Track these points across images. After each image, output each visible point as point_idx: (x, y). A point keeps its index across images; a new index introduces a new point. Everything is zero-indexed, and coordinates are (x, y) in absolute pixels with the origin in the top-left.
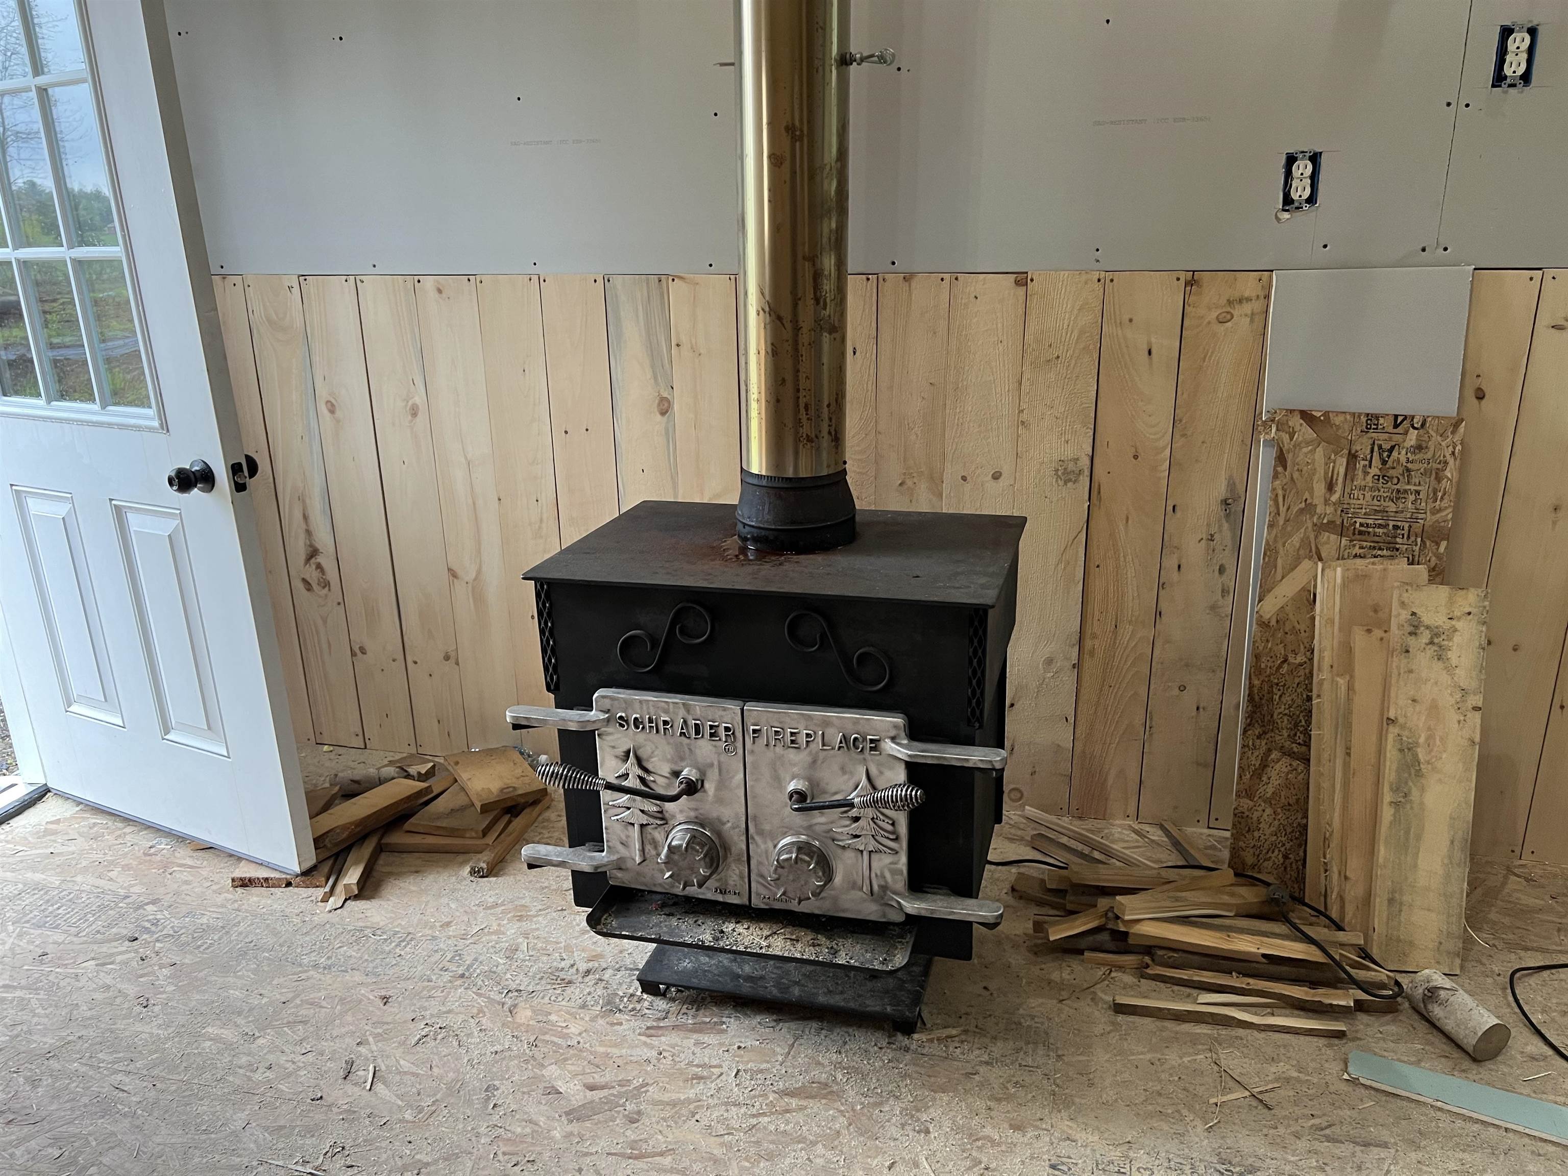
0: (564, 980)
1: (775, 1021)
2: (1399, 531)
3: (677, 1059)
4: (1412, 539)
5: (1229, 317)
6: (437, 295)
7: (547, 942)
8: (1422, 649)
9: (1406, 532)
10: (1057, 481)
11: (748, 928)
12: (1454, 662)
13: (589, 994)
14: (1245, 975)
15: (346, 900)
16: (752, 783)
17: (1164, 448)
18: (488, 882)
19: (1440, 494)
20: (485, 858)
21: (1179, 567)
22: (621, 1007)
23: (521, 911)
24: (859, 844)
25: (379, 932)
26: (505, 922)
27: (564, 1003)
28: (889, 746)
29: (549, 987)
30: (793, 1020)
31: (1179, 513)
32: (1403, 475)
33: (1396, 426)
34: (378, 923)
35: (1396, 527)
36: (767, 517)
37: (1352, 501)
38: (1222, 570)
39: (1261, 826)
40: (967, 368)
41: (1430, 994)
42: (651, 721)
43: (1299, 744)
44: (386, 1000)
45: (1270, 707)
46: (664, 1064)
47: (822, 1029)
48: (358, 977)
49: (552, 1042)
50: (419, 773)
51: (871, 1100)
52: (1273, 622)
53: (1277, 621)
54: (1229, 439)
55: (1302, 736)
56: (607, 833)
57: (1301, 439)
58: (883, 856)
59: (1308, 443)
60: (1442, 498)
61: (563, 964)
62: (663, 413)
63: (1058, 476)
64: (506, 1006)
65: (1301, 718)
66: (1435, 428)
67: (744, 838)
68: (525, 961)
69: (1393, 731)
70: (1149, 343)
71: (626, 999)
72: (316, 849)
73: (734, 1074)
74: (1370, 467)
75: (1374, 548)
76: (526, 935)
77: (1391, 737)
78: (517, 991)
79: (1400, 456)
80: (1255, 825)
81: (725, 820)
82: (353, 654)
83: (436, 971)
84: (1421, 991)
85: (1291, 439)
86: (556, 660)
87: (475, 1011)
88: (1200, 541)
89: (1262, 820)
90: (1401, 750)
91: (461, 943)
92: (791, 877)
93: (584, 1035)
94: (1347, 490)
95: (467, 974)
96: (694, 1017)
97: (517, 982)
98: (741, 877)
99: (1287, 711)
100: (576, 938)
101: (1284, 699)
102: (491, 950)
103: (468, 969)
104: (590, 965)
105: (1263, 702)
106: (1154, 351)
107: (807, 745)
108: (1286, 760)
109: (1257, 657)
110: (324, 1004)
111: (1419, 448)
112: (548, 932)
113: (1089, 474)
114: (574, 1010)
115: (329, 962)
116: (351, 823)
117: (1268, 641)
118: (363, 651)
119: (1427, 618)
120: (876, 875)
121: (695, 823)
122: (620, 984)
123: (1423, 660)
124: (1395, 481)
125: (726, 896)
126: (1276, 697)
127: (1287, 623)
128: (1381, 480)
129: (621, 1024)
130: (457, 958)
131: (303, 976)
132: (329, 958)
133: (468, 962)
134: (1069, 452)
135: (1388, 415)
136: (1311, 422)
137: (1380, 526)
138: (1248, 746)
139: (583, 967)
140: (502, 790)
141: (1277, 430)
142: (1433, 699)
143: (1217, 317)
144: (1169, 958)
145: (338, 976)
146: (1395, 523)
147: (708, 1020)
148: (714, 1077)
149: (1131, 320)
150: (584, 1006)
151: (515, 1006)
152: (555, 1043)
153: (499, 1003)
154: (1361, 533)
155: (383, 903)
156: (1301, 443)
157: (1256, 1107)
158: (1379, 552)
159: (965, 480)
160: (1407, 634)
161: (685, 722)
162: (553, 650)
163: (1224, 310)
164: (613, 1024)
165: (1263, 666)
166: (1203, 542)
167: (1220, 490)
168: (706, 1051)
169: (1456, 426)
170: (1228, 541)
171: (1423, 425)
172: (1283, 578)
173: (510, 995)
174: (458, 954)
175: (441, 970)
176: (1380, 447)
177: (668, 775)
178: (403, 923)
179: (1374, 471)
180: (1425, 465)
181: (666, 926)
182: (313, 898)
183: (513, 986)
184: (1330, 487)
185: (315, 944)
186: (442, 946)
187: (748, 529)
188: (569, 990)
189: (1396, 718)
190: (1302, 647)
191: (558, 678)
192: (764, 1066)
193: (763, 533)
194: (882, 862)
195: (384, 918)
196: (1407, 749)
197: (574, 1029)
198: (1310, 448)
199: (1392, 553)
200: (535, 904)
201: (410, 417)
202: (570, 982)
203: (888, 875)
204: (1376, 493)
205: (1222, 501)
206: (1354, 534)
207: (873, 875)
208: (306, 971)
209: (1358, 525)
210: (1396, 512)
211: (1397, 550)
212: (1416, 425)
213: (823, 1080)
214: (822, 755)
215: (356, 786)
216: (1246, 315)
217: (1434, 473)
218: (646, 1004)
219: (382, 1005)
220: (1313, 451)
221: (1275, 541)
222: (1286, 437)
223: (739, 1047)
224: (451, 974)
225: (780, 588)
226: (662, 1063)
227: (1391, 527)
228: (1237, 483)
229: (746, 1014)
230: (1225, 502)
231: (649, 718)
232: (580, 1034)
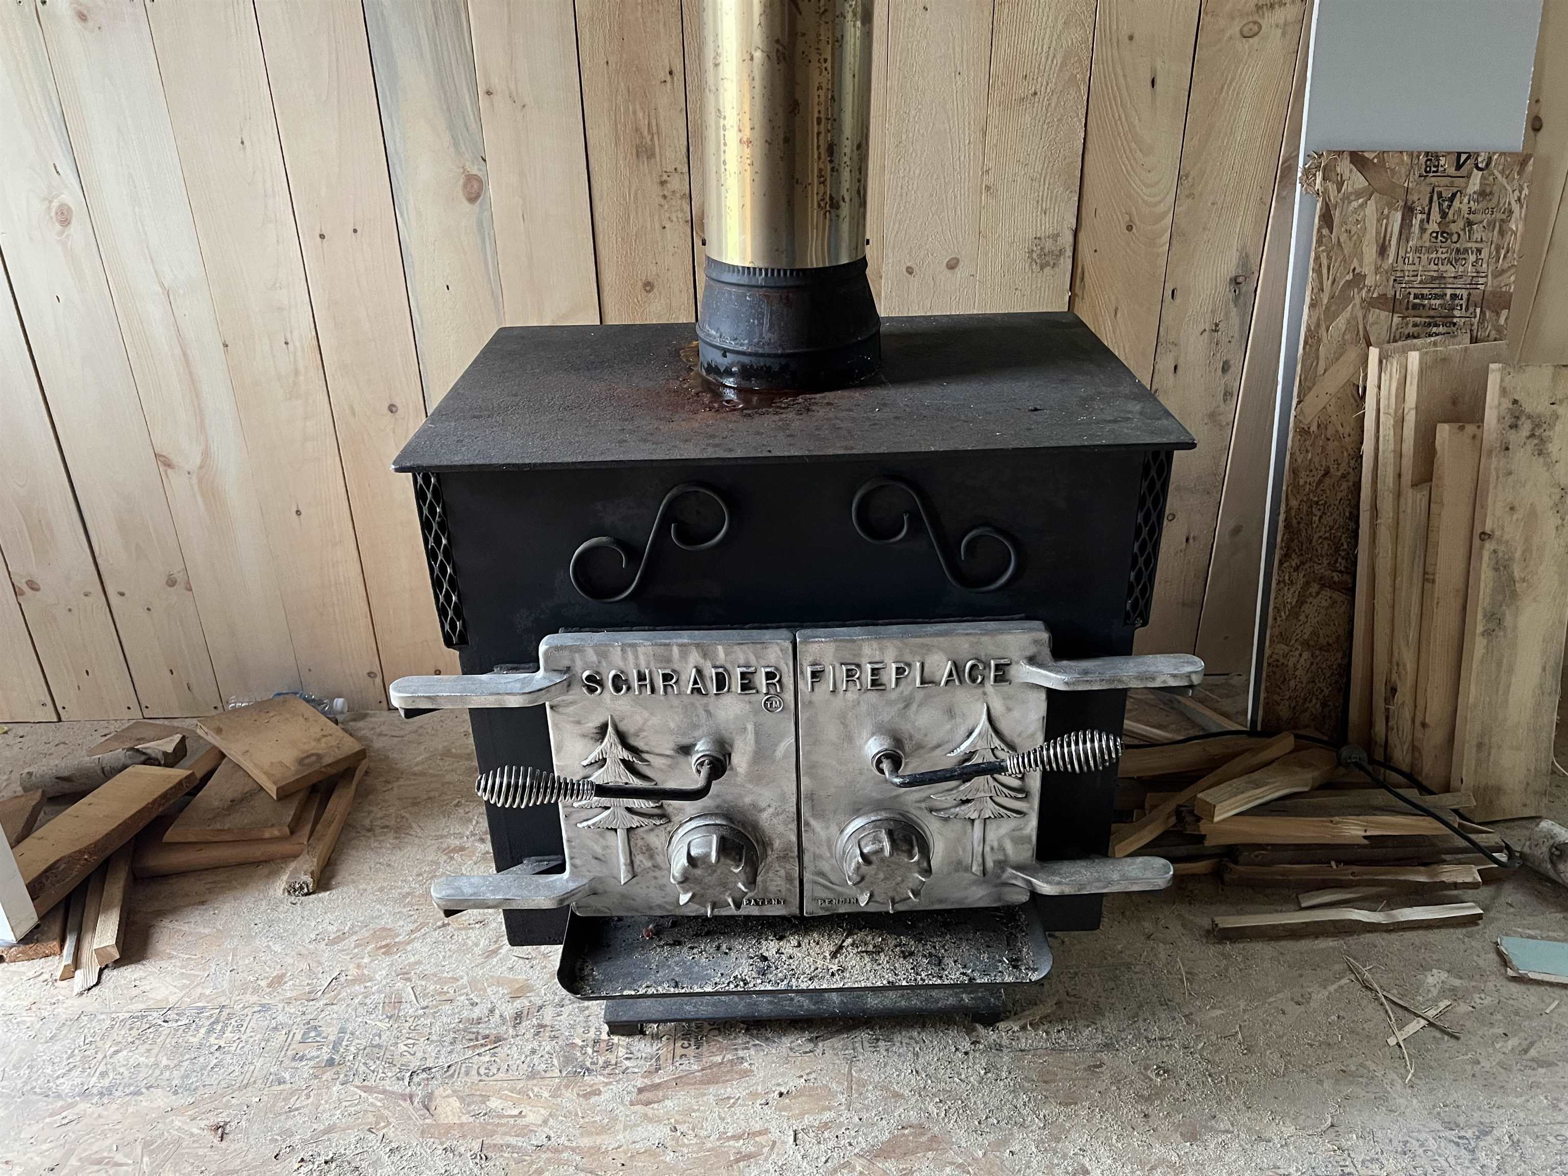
0: (487, 1037)
1: (811, 1040)
2: (1457, 302)
3: (703, 1133)
4: (1471, 310)
5: (1256, 28)
6: (79, 25)
7: (442, 981)
8: (1522, 444)
9: (1464, 302)
10: (1031, 265)
11: (799, 945)
12: (1555, 455)
13: (533, 1052)
14: (1347, 863)
15: (101, 971)
16: (807, 748)
17: (1165, 214)
18: (321, 900)
19: (1503, 252)
20: (306, 867)
21: (1176, 368)
22: (588, 1064)
23: (385, 938)
24: (970, 811)
25: (172, 1015)
26: (366, 960)
27: (501, 1075)
28: (1026, 673)
29: (469, 1053)
30: (832, 1035)
31: (1178, 299)
32: (1464, 230)
33: (1459, 167)
34: (167, 999)
35: (1454, 296)
36: (767, 336)
37: (1406, 267)
38: (1225, 368)
39: (1297, 673)
40: (913, 113)
41: (1557, 853)
42: (641, 677)
43: (1341, 572)
44: (221, 1130)
45: (1309, 532)
46: (687, 1146)
47: (878, 1040)
48: (160, 1099)
49: (508, 1146)
50: (165, 754)
51: (991, 1137)
52: (1314, 428)
53: (1319, 426)
54: (1244, 196)
55: (1343, 562)
56: (570, 847)
57: (1350, 190)
58: (1005, 820)
59: (1358, 195)
60: (1505, 257)
61: (477, 1013)
62: (473, 198)
63: (1032, 259)
64: (416, 1100)
65: (1343, 540)
66: (1501, 167)
67: (794, 826)
68: (418, 1017)
69: (1489, 546)
70: (1154, 71)
71: (590, 1050)
72: (33, 900)
73: (791, 1139)
74: (1428, 222)
75: (1429, 324)
76: (405, 975)
77: (1486, 555)
78: (423, 1070)
79: (1462, 205)
80: (1291, 672)
81: (763, 805)
82: (17, 592)
83: (287, 1062)
84: (1545, 849)
85: (1339, 191)
86: (459, 597)
87: (371, 1119)
88: (1202, 334)
89: (1299, 666)
90: (1496, 570)
91: (312, 1007)
92: (881, 876)
93: (551, 1122)
94: (1402, 253)
95: (337, 1058)
96: (698, 1057)
97: (420, 1055)
98: (789, 879)
99: (1327, 535)
100: (481, 965)
101: (1324, 521)
102: (361, 1010)
103: (335, 1048)
104: (518, 1004)
105: (1302, 525)
106: (1158, 81)
107: (897, 684)
108: (1327, 593)
109: (1295, 472)
110: (119, 1158)
111: (1483, 194)
112: (436, 965)
113: (1071, 254)
114: (521, 1085)
115: (106, 1082)
116: (81, 852)
117: (1307, 451)
118: (33, 586)
119: (1529, 406)
120: (992, 849)
121: (716, 815)
122: (572, 1027)
123: (1522, 456)
124: (1455, 238)
125: (764, 907)
126: (1316, 519)
127: (1330, 427)
128: (1440, 238)
129: (598, 1093)
130: (313, 1034)
131: (70, 1114)
132: (103, 1075)
133: (332, 1038)
134: (1047, 227)
135: (1449, 153)
136: (1363, 167)
137: (1437, 297)
138: (1284, 581)
139: (509, 1010)
140: (301, 761)
141: (1324, 179)
142: (1531, 505)
143: (1241, 31)
144: (1257, 856)
145: (128, 1104)
146: (1452, 291)
147: (719, 1059)
148: (766, 1150)
149: (1131, 38)
150: (533, 1075)
151: (430, 1096)
152: (514, 1147)
153: (403, 1097)
154: (1415, 307)
155: (164, 964)
156: (1351, 193)
157: (1443, 1039)
158: (1434, 329)
159: (911, 273)
160: (1507, 428)
161: (699, 672)
162: (452, 582)
163: (1251, 19)
164: (587, 1096)
165: (1301, 482)
166: (1206, 334)
167: (1229, 266)
168: (737, 1110)
169: (1523, 163)
170: (1235, 331)
171: (1488, 165)
172: (1325, 371)
173: (416, 1079)
174: (312, 1027)
175: (294, 1059)
176: (1440, 195)
177: (668, 752)
178: (208, 992)
179: (1433, 226)
180: (1489, 215)
181: (677, 964)
182: (46, 976)
183: (415, 1064)
184: (1383, 251)
185: (72, 1055)
186: (280, 1018)
187: (730, 357)
188: (502, 1052)
189: (1493, 532)
190: (1345, 454)
191: (464, 625)
192: (827, 1116)
193: (762, 362)
194: (999, 832)
195: (171, 988)
196: (1502, 566)
197: (532, 1117)
198: (1361, 201)
199: (1449, 330)
200: (401, 923)
201: (58, 227)
202: (498, 1039)
203: (1009, 847)
204: (1434, 255)
205: (1231, 279)
206: (1407, 309)
207: (987, 849)
208: (71, 1106)
209: (1412, 296)
210: (1455, 277)
211: (1455, 324)
212: (1480, 165)
213: (915, 1122)
214: (919, 695)
215: (66, 785)
216: (1277, 26)
217: (1497, 225)
218: (622, 1052)
219: (216, 1140)
220: (1363, 206)
221: (1318, 325)
222: (1332, 187)
223: (781, 1094)
224: (311, 1063)
225: (846, 448)
226: (684, 1145)
227: (1448, 297)
228: (1251, 256)
229: (767, 1039)
230: (1235, 281)
231: (639, 673)
232: (545, 1122)
